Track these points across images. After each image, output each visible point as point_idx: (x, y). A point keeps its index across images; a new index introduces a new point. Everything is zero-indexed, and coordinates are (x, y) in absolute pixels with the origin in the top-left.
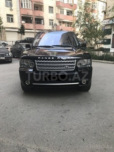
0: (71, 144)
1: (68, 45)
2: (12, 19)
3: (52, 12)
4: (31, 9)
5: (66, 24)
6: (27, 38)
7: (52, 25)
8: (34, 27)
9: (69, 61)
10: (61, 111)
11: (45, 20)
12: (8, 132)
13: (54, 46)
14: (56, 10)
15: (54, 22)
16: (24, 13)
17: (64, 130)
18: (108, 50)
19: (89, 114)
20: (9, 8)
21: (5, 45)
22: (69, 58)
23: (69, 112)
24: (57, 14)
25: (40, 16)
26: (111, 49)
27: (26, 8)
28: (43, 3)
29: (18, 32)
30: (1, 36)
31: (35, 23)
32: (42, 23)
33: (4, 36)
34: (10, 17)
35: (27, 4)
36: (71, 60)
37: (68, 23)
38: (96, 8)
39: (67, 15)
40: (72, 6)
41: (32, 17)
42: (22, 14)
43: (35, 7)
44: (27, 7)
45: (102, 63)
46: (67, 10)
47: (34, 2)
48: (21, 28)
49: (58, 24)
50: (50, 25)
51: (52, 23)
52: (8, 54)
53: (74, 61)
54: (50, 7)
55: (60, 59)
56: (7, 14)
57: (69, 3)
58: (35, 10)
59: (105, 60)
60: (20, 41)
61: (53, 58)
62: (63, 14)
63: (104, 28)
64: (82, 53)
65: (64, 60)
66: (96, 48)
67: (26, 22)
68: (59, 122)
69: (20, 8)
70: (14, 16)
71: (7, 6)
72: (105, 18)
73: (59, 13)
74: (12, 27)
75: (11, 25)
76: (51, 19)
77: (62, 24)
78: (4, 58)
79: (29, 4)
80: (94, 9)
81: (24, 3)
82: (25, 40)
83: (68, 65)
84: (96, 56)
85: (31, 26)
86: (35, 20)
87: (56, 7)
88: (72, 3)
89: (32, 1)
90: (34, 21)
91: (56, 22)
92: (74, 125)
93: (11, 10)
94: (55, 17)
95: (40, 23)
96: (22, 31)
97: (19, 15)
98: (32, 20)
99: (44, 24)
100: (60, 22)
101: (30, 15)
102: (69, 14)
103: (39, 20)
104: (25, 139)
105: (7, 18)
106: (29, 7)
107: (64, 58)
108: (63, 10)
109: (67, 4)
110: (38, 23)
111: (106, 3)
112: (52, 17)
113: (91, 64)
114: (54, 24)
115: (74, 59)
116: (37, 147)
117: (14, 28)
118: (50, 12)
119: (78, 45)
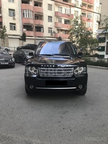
0: (69, 140)
1: (66, 54)
2: (15, 27)
3: (51, 21)
4: (32, 18)
5: (64, 32)
6: (28, 44)
7: (51, 32)
8: (34, 34)
9: (67, 69)
10: (60, 112)
11: (44, 28)
12: (16, 130)
13: (54, 54)
14: (54, 19)
15: (53, 30)
16: (26, 22)
17: (64, 129)
18: (103, 56)
19: (85, 115)
20: (12, 18)
21: (8, 50)
22: (67, 66)
23: (67, 113)
24: (55, 23)
25: (40, 25)
26: (105, 55)
27: (27, 17)
28: (43, 13)
29: (20, 39)
30: (4, 42)
31: (36, 30)
32: (42, 31)
33: (7, 42)
34: (13, 25)
35: (29, 14)
36: (70, 67)
37: (66, 31)
38: (91, 17)
39: (65, 23)
40: (69, 16)
41: (33, 25)
42: (24, 23)
43: (35, 17)
44: (29, 17)
45: (98, 69)
46: (65, 19)
47: (35, 12)
48: (23, 35)
49: (56, 32)
50: (49, 32)
51: (51, 31)
52: (12, 60)
53: (72, 69)
54: (49, 17)
55: (60, 67)
56: (10, 23)
57: (67, 13)
58: (35, 19)
59: (99, 66)
60: (22, 47)
61: (53, 66)
62: (61, 23)
63: (99, 37)
64: (78, 62)
65: (63, 67)
66: (92, 54)
67: (27, 30)
68: (59, 122)
69: (22, 18)
70: (16, 25)
71: (10, 15)
72: (99, 28)
73: (58, 22)
74: (14, 34)
75: (13, 32)
76: (50, 27)
77: (60, 31)
78: (7, 63)
79: (31, 14)
80: (90, 18)
81: (26, 13)
82: (26, 46)
83: (67, 72)
84: (92, 62)
85: (32, 33)
86: (36, 28)
87: (55, 17)
88: (69, 13)
89: (33, 12)
90: (34, 28)
91: (54, 30)
92: (72, 125)
93: (14, 19)
94: (54, 25)
95: (40, 31)
96: (23, 38)
97: (21, 24)
98: (33, 28)
99: (43, 32)
100: (58, 30)
101: (31, 24)
102: (66, 23)
103: (39, 28)
104: (30, 136)
105: (10, 27)
106: (30, 17)
107: (63, 66)
108: (61, 19)
109: (65, 14)
110: (38, 31)
111: (100, 15)
112: (51, 25)
113: (86, 71)
114: (52, 31)
115: (72, 67)
116: (42, 143)
117: (16, 35)
118: (49, 21)
119: (75, 54)
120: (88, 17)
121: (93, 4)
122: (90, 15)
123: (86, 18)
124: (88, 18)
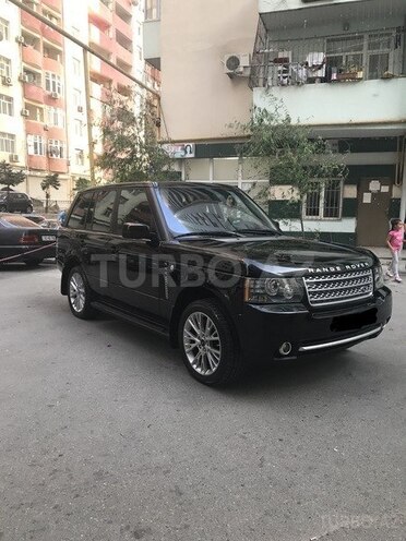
38: (59, 92)
61: (338, 268)
80: (55, 95)
120: (48, 88)
121: (60, 45)
122: (54, 82)
123: (41, 90)
124: (48, 92)
